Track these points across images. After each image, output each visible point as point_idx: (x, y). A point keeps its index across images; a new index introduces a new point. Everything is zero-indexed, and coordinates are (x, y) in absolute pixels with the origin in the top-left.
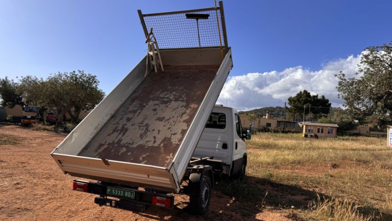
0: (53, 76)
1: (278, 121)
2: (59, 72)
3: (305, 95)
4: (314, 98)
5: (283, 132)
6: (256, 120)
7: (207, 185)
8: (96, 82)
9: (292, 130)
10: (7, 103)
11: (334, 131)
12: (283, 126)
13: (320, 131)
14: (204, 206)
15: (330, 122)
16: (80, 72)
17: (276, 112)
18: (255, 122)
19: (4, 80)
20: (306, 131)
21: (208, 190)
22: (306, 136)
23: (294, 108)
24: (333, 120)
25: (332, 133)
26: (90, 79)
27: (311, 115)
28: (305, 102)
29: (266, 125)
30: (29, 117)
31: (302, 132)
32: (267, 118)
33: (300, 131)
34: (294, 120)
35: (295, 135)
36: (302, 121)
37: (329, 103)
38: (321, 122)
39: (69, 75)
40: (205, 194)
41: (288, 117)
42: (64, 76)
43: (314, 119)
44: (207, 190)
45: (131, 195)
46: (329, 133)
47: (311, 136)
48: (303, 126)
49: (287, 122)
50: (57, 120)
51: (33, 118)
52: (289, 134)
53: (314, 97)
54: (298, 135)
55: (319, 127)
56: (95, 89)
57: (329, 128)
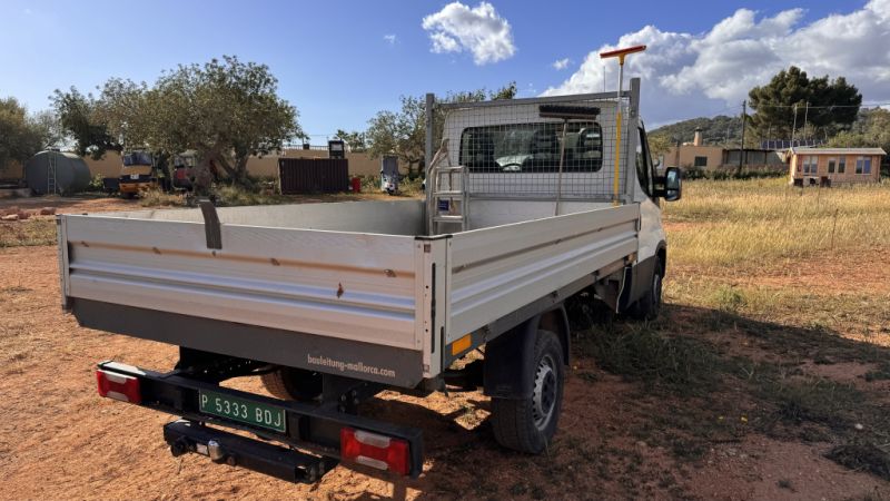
0: (167, 74)
1: (724, 151)
2: (180, 65)
3: (793, 80)
4: (816, 88)
5: (738, 177)
6: (669, 152)
7: (547, 359)
8: (268, 81)
9: (760, 170)
10: (88, 149)
11: (875, 165)
12: (738, 162)
13: (837, 168)
14: (541, 426)
15: (861, 144)
16: (228, 59)
17: (714, 131)
18: (666, 155)
19: (68, 96)
20: (798, 170)
21: (555, 374)
22: (798, 182)
23: (766, 116)
24: (866, 138)
25: (867, 171)
26: (253, 75)
27: (808, 130)
28: (795, 98)
29: (693, 161)
30: (135, 177)
31: (788, 173)
32: (696, 143)
33: (780, 170)
34: (765, 145)
35: (768, 182)
36: (787, 146)
37: (858, 94)
38: (836, 146)
39: (204, 71)
40: (545, 388)
41: (749, 139)
42: (193, 73)
43: (819, 138)
44: (549, 376)
45: (275, 419)
46: (859, 171)
47: (812, 181)
48: (789, 160)
49: (747, 150)
50: (193, 179)
51: (143, 178)
52: (753, 179)
53: (816, 82)
54: (779, 181)
55: (832, 159)
56: (269, 101)
57: (860, 158)
